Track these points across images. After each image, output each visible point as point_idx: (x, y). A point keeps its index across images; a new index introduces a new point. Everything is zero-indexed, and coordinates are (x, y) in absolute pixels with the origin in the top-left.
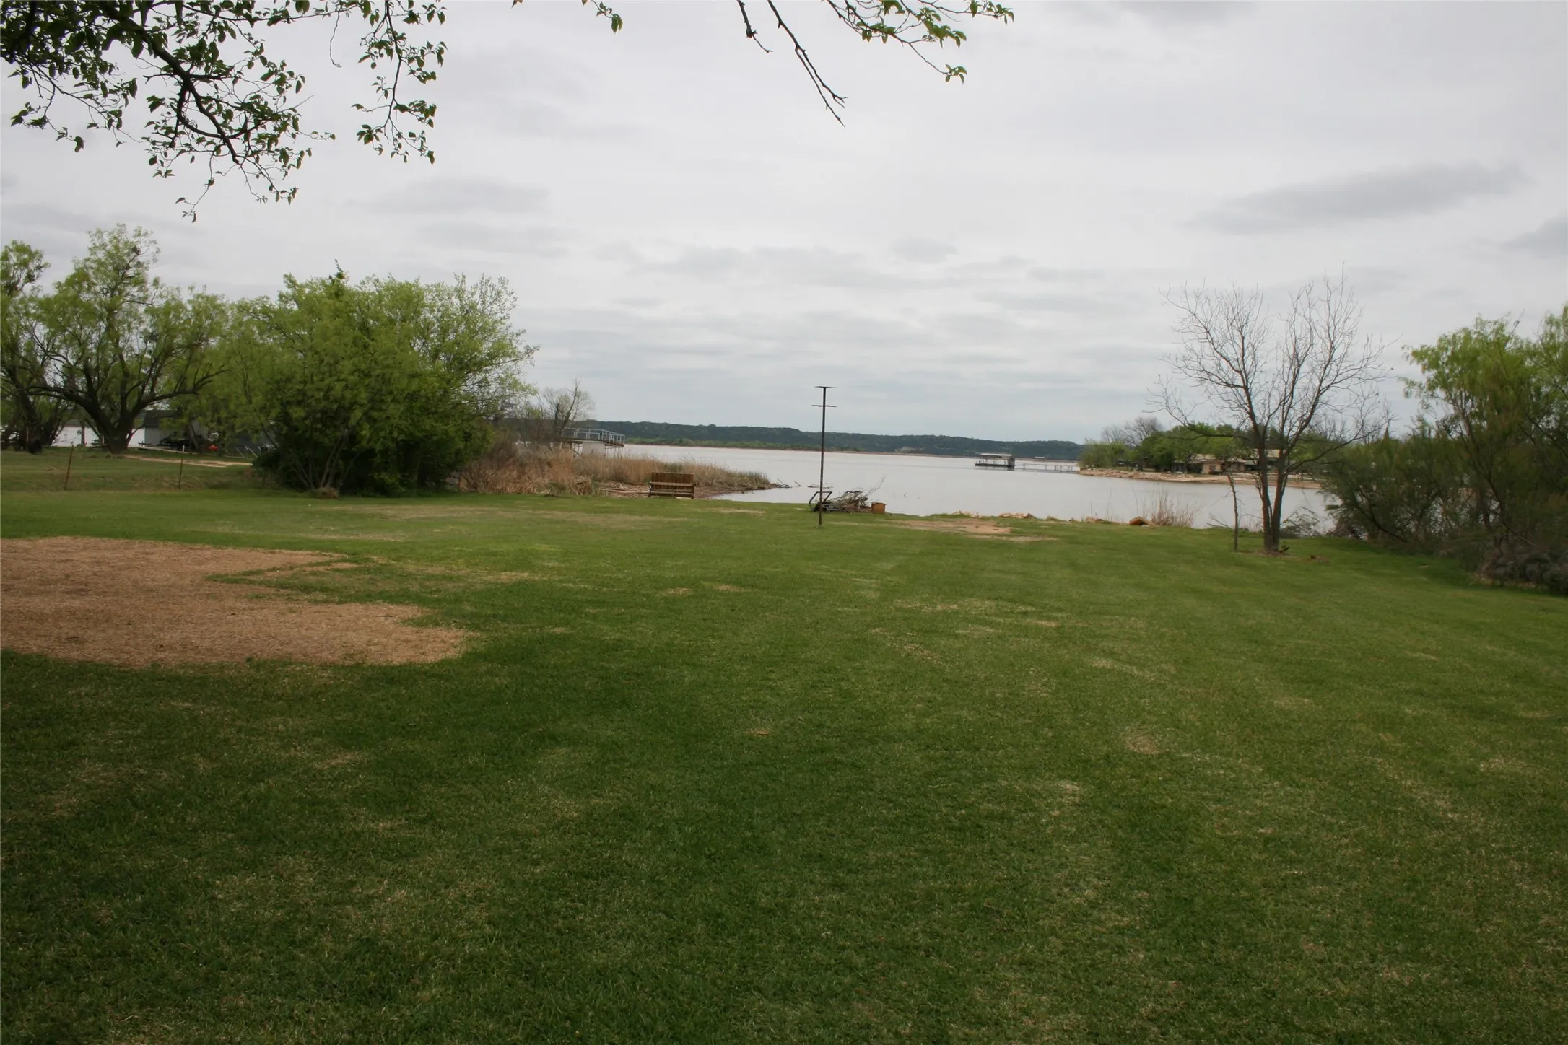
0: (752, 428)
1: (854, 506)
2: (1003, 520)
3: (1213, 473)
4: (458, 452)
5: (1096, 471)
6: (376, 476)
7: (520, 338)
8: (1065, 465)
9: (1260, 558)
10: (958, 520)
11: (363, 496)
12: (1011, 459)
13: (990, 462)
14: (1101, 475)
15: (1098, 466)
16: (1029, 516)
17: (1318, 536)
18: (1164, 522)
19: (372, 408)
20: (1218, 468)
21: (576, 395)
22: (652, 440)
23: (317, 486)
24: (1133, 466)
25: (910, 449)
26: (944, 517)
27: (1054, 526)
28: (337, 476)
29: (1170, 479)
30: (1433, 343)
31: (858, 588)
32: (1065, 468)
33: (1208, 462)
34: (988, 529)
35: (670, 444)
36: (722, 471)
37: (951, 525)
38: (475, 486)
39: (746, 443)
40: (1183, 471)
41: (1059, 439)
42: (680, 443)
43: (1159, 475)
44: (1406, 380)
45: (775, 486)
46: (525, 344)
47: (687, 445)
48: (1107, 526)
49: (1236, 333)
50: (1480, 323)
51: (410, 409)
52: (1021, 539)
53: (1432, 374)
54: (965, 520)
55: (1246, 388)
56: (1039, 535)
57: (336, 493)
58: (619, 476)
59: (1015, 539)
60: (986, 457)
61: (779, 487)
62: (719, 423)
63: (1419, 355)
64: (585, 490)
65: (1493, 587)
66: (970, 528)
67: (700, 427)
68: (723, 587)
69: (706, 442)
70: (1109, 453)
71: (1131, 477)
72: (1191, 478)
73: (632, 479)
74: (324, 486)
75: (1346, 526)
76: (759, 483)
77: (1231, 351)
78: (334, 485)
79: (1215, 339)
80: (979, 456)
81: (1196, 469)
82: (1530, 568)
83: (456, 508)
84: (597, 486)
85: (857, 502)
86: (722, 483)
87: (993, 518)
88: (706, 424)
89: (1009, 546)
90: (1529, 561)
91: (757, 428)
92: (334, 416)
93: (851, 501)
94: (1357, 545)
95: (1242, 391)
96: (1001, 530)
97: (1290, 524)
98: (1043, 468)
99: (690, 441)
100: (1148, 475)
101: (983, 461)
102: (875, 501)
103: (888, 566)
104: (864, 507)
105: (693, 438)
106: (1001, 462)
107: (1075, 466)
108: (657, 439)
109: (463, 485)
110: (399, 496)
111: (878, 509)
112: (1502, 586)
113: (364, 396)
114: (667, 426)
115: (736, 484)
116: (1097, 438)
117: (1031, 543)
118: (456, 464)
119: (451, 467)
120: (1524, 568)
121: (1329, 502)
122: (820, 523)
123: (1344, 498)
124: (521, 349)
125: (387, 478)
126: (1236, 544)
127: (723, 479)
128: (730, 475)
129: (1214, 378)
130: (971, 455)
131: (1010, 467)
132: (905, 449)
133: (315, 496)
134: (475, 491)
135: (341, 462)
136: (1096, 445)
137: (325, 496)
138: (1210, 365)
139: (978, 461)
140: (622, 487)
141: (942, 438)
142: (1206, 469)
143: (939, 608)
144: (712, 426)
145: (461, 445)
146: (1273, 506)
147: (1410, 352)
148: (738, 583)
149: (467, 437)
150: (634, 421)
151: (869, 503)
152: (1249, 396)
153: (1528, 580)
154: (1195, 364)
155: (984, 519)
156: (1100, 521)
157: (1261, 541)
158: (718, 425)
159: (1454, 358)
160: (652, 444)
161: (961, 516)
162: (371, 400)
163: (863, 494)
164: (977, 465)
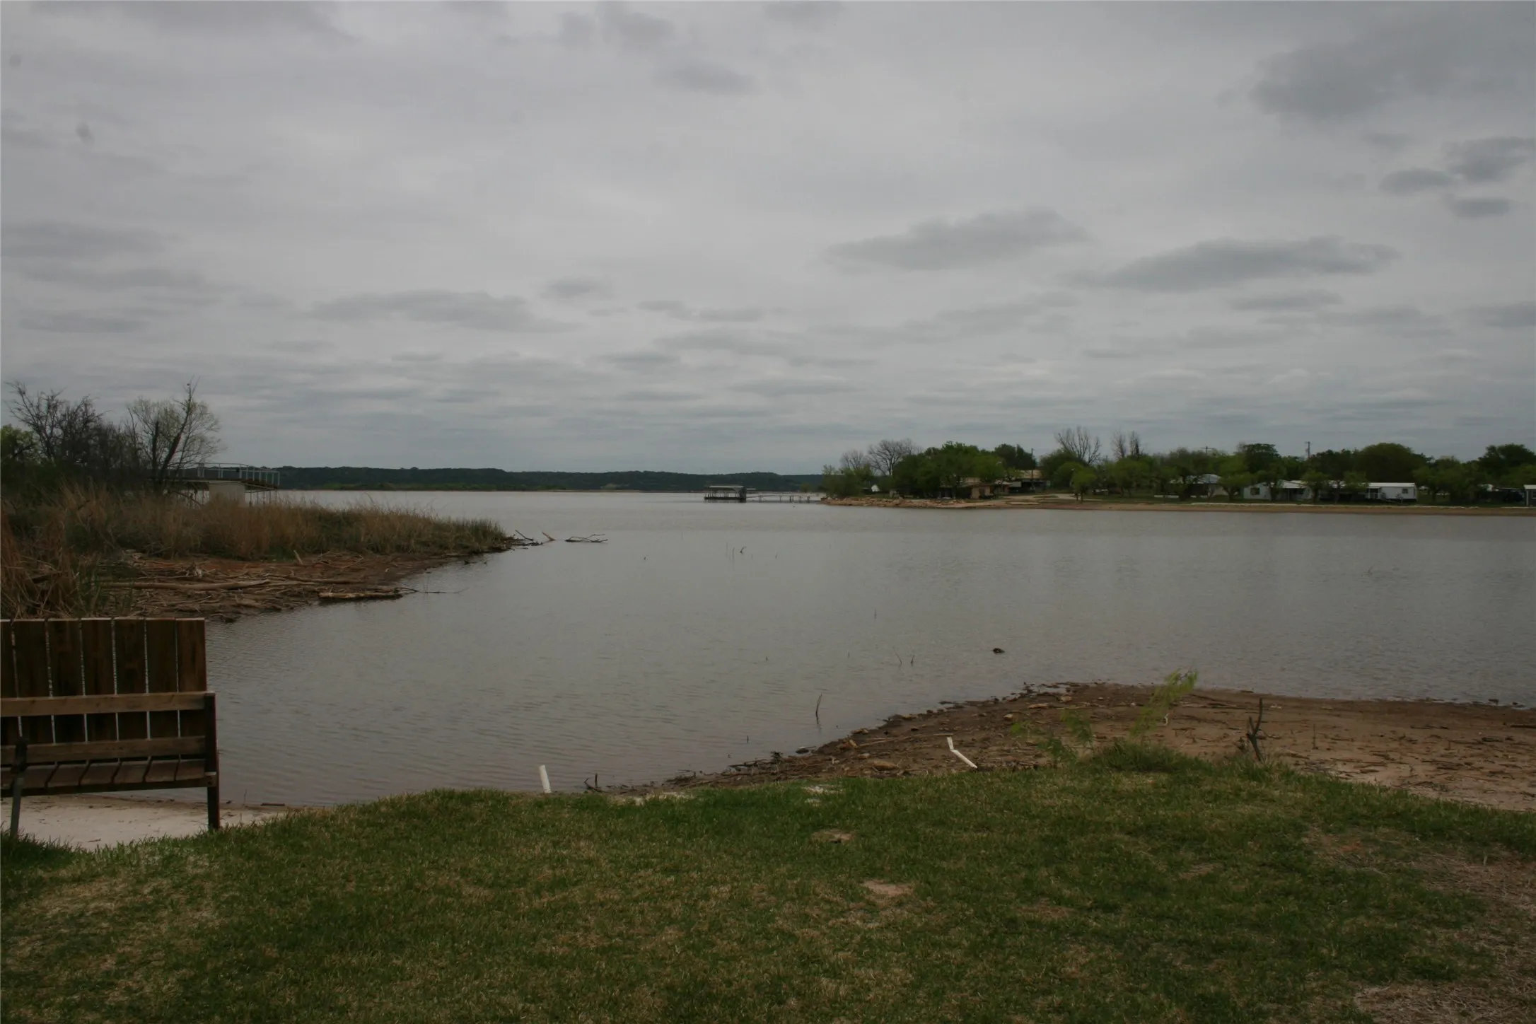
3: (983, 497)
12: (742, 493)
13: (719, 495)
20: (987, 492)
21: (190, 408)
25: (615, 486)
29: (940, 505)
33: (975, 486)
40: (951, 496)
43: (928, 502)
60: (715, 490)
67: (402, 471)
69: (409, 486)
71: (897, 506)
72: (963, 504)
80: (708, 489)
81: (964, 494)
91: (461, 470)
98: (778, 499)
101: (712, 495)
106: (732, 495)
116: (837, 466)
131: (742, 499)
139: (706, 494)
142: (975, 493)
144: (414, 469)
158: (421, 467)
164: (706, 498)
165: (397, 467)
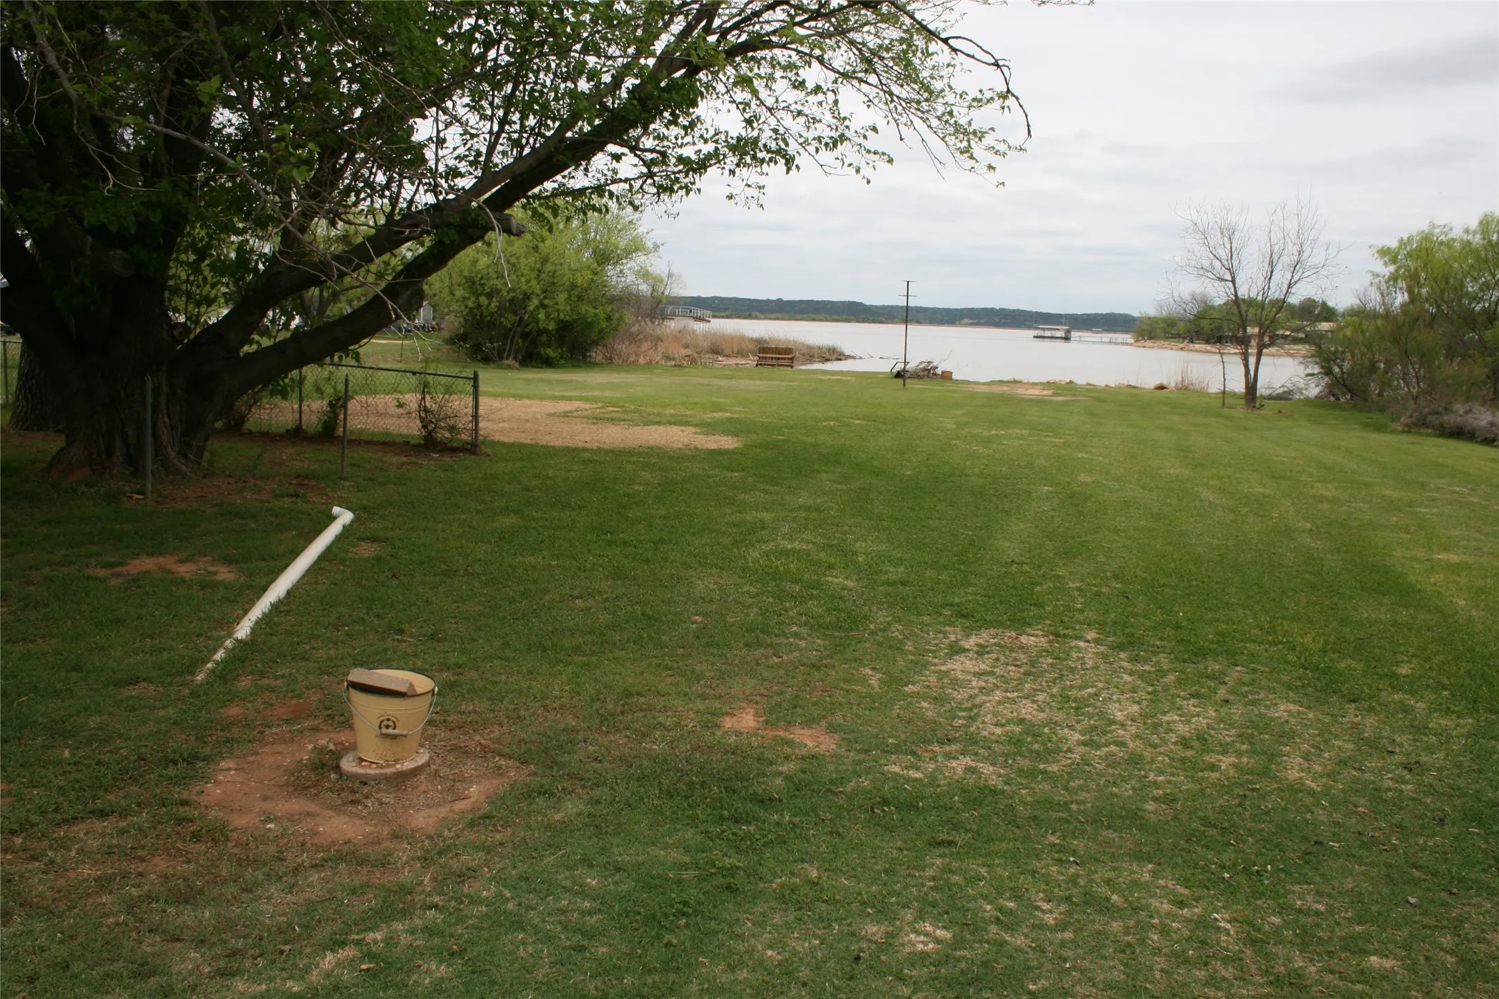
0: (817, 302)
1: (927, 373)
2: (1049, 384)
4: (601, 331)
5: (1149, 343)
6: (542, 351)
7: (648, 236)
8: (1120, 337)
9: (1240, 413)
10: (1012, 385)
11: (533, 367)
12: (1068, 332)
13: (1048, 333)
14: (1153, 347)
15: (1151, 338)
16: (1071, 382)
17: (1307, 399)
18: (1184, 388)
19: (545, 298)
21: (670, 276)
22: (722, 314)
23: (501, 358)
24: (1185, 338)
25: (972, 321)
26: (1001, 382)
27: (1090, 389)
28: (517, 351)
30: (1394, 244)
31: (941, 423)
32: (1120, 340)
34: (1035, 392)
35: (739, 317)
36: (804, 345)
37: (1006, 389)
38: (611, 359)
39: (813, 316)
40: (1232, 343)
41: (1117, 311)
42: (750, 317)
43: (1209, 347)
44: (1372, 273)
45: (849, 357)
46: (652, 241)
47: (757, 318)
48: (1134, 390)
49: (1226, 240)
50: (1433, 226)
51: (569, 297)
52: (1060, 398)
53: (1392, 268)
54: (1017, 385)
55: (1233, 281)
56: (1075, 395)
57: (517, 365)
58: (716, 349)
59: (1054, 398)
60: (1044, 329)
61: (853, 358)
62: (787, 297)
63: (1383, 252)
64: (693, 361)
65: (1403, 432)
66: (1021, 391)
67: (768, 301)
68: (857, 422)
69: (774, 315)
70: (1162, 325)
71: (1180, 349)
73: (727, 351)
74: (507, 359)
75: (1331, 391)
76: (834, 354)
77: (1223, 253)
78: (515, 358)
79: (1211, 243)
80: (1036, 328)
82: (1430, 418)
83: (617, 375)
84: (701, 358)
85: (929, 370)
86: (803, 355)
87: (1041, 384)
88: (774, 298)
89: (1051, 402)
90: (1430, 413)
91: (823, 302)
92: (518, 303)
93: (924, 370)
94: (1337, 406)
95: (1230, 284)
96: (1046, 392)
97: (1286, 389)
99: (759, 314)
100: (1198, 346)
101: (1040, 333)
102: (944, 369)
103: (960, 412)
104: (935, 374)
105: (762, 312)
106: (1058, 334)
107: (1128, 338)
108: (728, 313)
109: (600, 358)
110: (560, 367)
111: (946, 376)
112: (1409, 432)
113: (537, 289)
114: (737, 300)
115: (816, 355)
116: (1152, 312)
117: (1066, 401)
118: (600, 340)
119: (595, 343)
120: (1426, 417)
121: (1309, 371)
122: (904, 385)
123: (1322, 367)
124: (650, 245)
125: (552, 353)
126: (1224, 403)
127: (804, 351)
128: (809, 347)
129: (1210, 275)
130: (1030, 327)
131: (1067, 339)
132: (966, 321)
133: (501, 367)
134: (608, 363)
135: (520, 341)
136: (1150, 318)
137: (509, 367)
138: (1206, 264)
139: (1036, 333)
140: (720, 358)
141: (1002, 310)
143: (993, 432)
144: (780, 300)
145: (604, 325)
146: (1252, 373)
147: (1375, 250)
148: (864, 419)
149: (609, 318)
150: (704, 296)
151: (939, 371)
152: (1235, 288)
153: (1427, 427)
154: (1193, 263)
155: (1033, 384)
156: (1129, 386)
157: (1243, 402)
158: (785, 298)
159: (1409, 255)
160: (722, 317)
161: (1015, 382)
162: (545, 291)
163: (935, 364)
164: (1035, 337)
165: (764, 298)
